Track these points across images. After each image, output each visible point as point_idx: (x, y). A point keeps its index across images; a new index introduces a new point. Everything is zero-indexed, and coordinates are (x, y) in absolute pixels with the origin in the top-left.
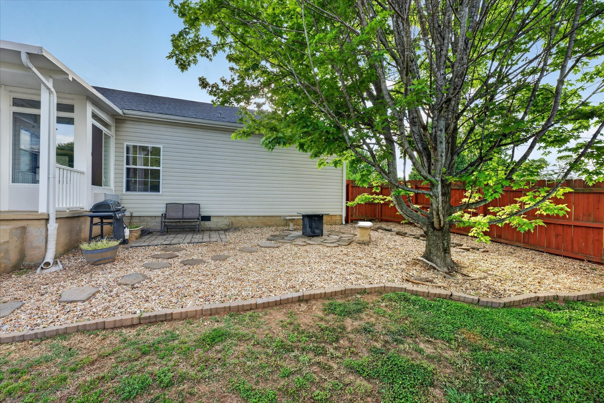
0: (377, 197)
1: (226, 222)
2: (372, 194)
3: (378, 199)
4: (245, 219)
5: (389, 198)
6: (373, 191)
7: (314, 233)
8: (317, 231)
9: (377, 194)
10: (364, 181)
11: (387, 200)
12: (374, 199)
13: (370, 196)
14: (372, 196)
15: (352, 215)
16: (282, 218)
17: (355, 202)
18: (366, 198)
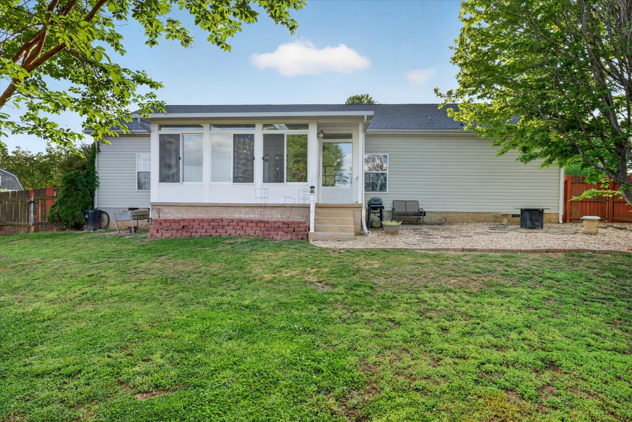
0: (605, 191)
1: (439, 217)
2: (600, 189)
3: (606, 193)
4: (455, 215)
5: (618, 192)
6: (601, 187)
7: (535, 225)
8: (537, 224)
9: (606, 189)
10: (593, 179)
11: (616, 194)
12: (602, 193)
13: (598, 191)
14: (600, 191)
15: (571, 214)
16: (492, 214)
17: (581, 196)
18: (594, 192)
